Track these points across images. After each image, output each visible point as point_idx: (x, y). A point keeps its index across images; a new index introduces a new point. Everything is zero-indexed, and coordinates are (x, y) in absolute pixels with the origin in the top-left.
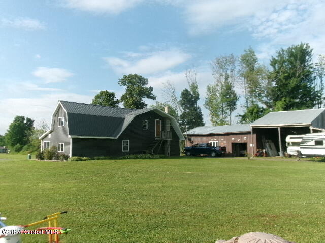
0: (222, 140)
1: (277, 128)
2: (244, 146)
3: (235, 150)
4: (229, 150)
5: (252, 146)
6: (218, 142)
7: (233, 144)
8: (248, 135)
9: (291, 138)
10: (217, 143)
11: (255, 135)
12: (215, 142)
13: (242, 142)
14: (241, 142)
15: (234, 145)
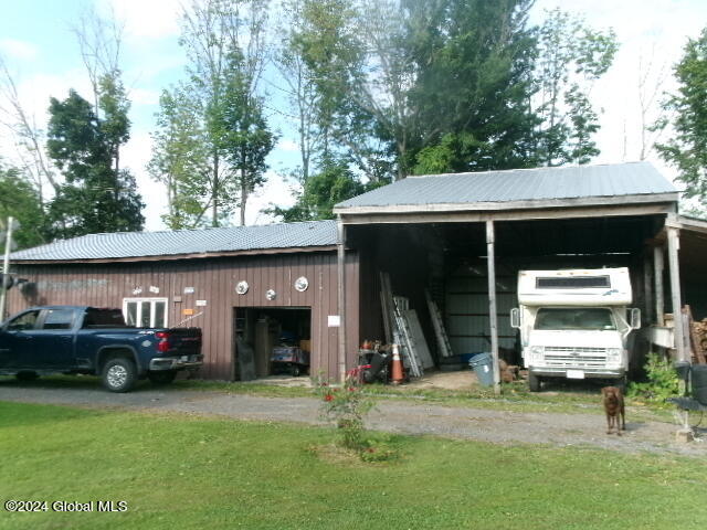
0: (189, 290)
1: (483, 225)
2: (293, 324)
3: (252, 345)
4: (219, 343)
5: (334, 322)
6: (165, 300)
7: (240, 312)
8: (320, 269)
9: (542, 283)
10: (160, 307)
11: (354, 268)
12: (153, 302)
13: (289, 303)
14: (279, 303)
15: (248, 319)
